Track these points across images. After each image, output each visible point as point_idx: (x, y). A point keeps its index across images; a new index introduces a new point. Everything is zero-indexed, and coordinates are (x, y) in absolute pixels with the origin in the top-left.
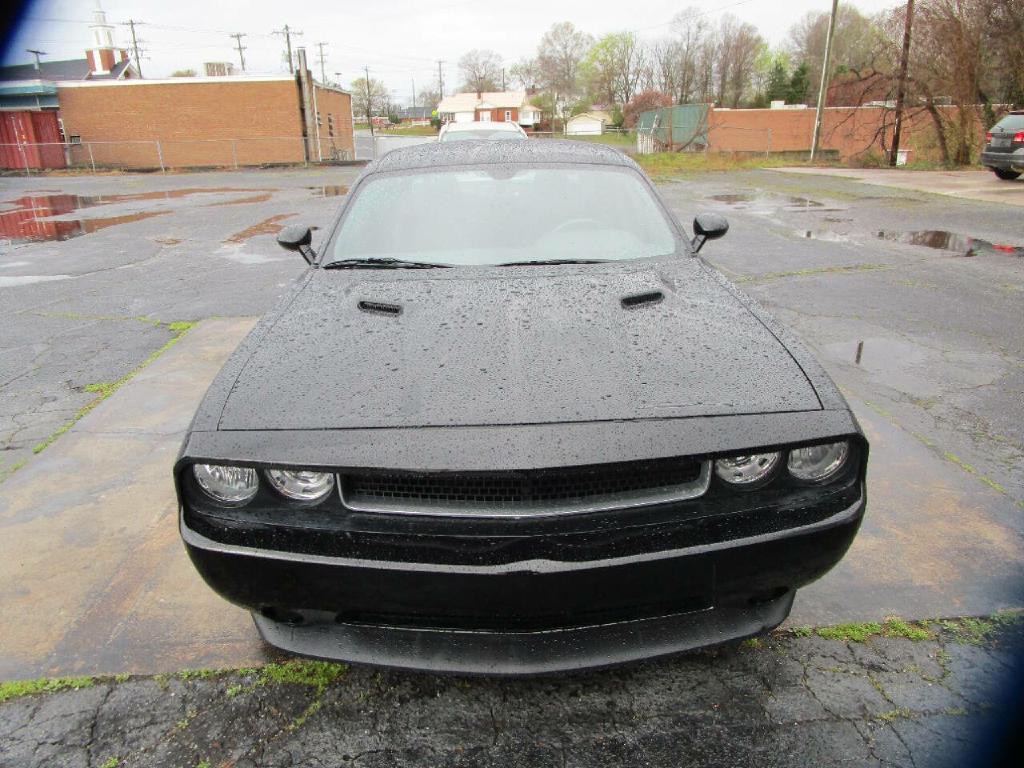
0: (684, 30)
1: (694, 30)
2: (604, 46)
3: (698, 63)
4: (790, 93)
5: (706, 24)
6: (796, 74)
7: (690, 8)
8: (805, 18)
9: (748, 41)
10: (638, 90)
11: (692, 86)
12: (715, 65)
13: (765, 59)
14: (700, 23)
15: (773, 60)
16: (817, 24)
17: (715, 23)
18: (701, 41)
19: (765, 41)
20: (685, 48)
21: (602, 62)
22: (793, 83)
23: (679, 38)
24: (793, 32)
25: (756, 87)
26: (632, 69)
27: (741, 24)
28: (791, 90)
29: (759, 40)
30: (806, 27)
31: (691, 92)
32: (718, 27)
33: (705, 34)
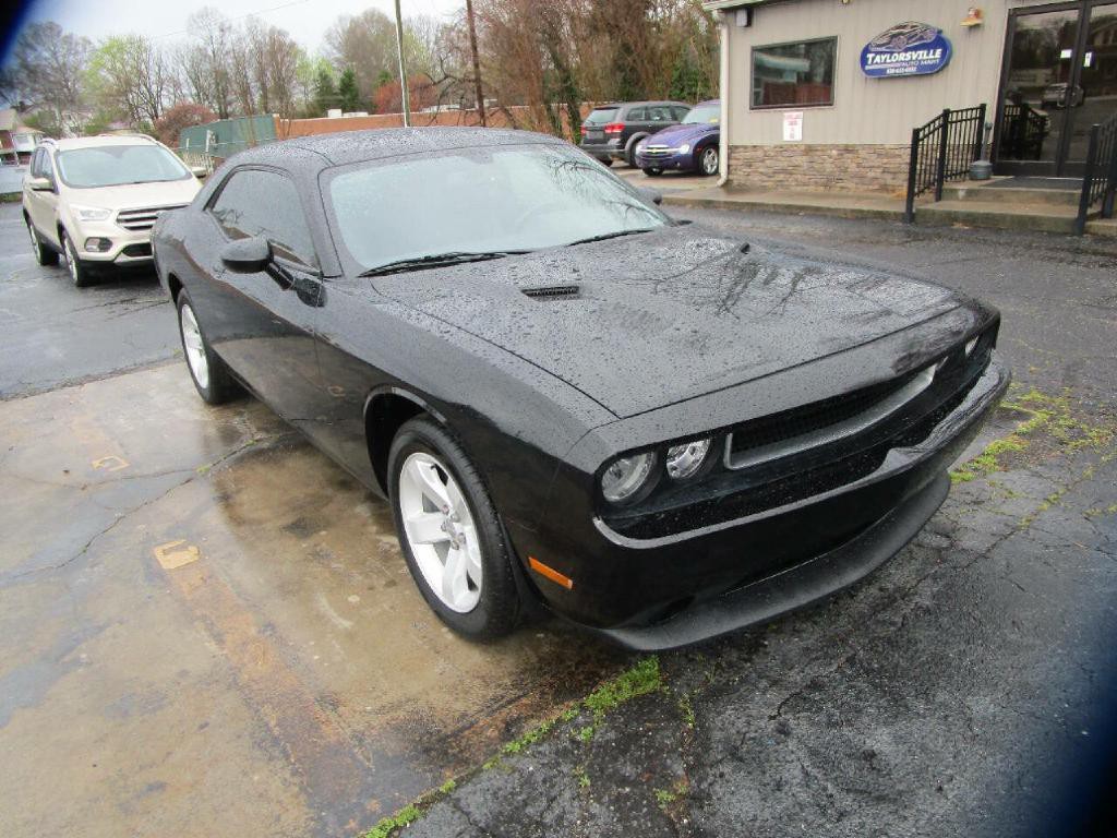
0: (205, 33)
1: (217, 33)
2: (107, 50)
3: (231, 72)
4: (341, 101)
5: (230, 28)
6: (343, 80)
7: (206, 8)
8: (337, 22)
9: (281, 45)
10: (166, 103)
11: (230, 97)
12: (251, 74)
13: (305, 66)
14: (222, 24)
15: (314, 67)
16: (350, 28)
17: (240, 26)
18: (228, 46)
19: (300, 46)
20: (210, 53)
21: (112, 70)
22: (341, 90)
23: (201, 43)
24: (329, 37)
25: (301, 96)
26: (153, 78)
27: (268, 28)
28: (341, 97)
29: (292, 45)
30: (340, 31)
31: (230, 104)
32: (244, 30)
33: (230, 39)
